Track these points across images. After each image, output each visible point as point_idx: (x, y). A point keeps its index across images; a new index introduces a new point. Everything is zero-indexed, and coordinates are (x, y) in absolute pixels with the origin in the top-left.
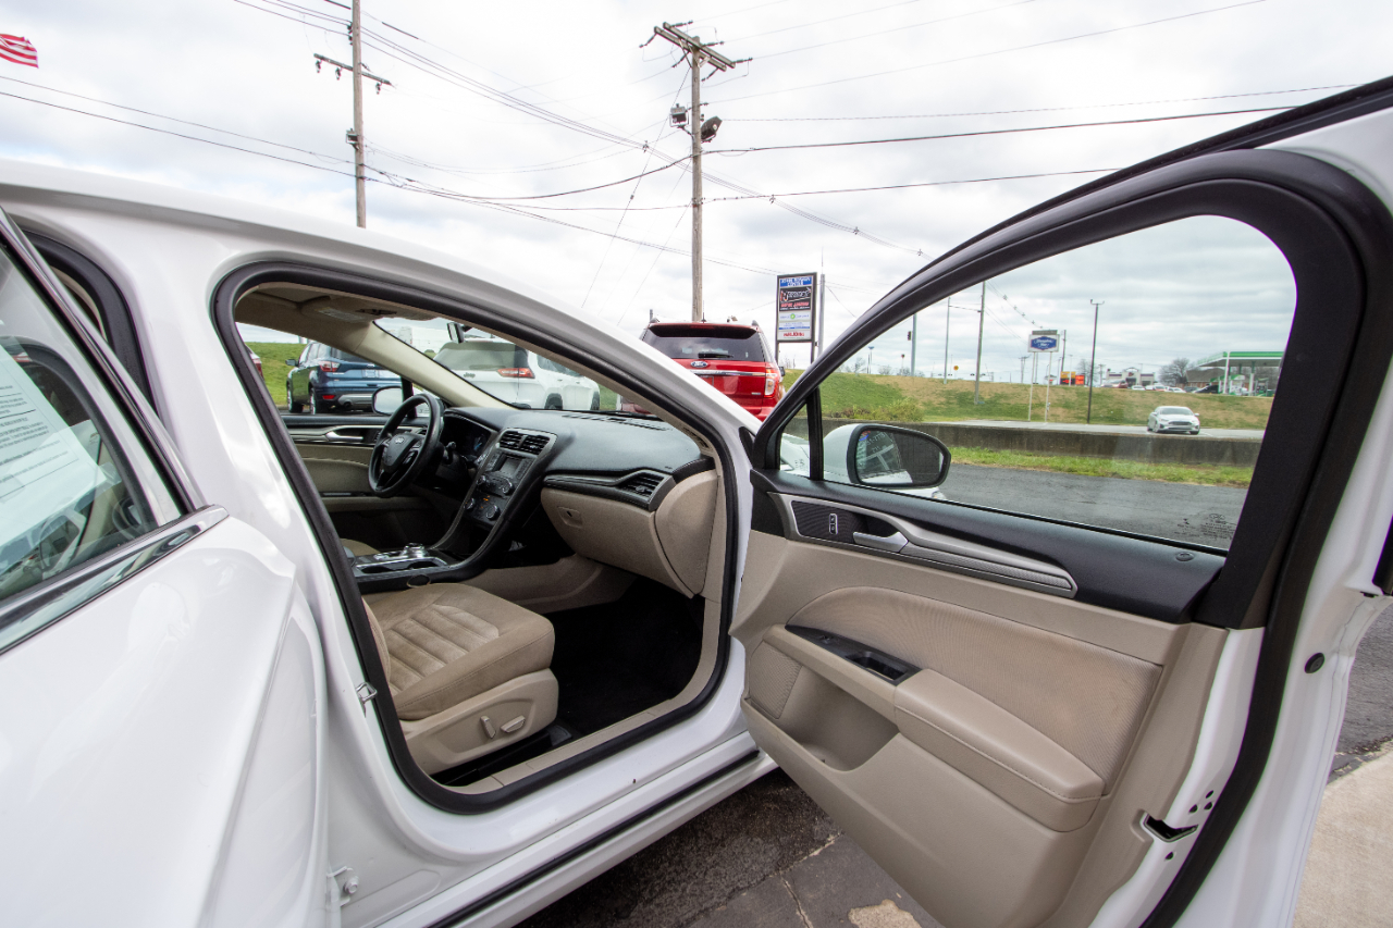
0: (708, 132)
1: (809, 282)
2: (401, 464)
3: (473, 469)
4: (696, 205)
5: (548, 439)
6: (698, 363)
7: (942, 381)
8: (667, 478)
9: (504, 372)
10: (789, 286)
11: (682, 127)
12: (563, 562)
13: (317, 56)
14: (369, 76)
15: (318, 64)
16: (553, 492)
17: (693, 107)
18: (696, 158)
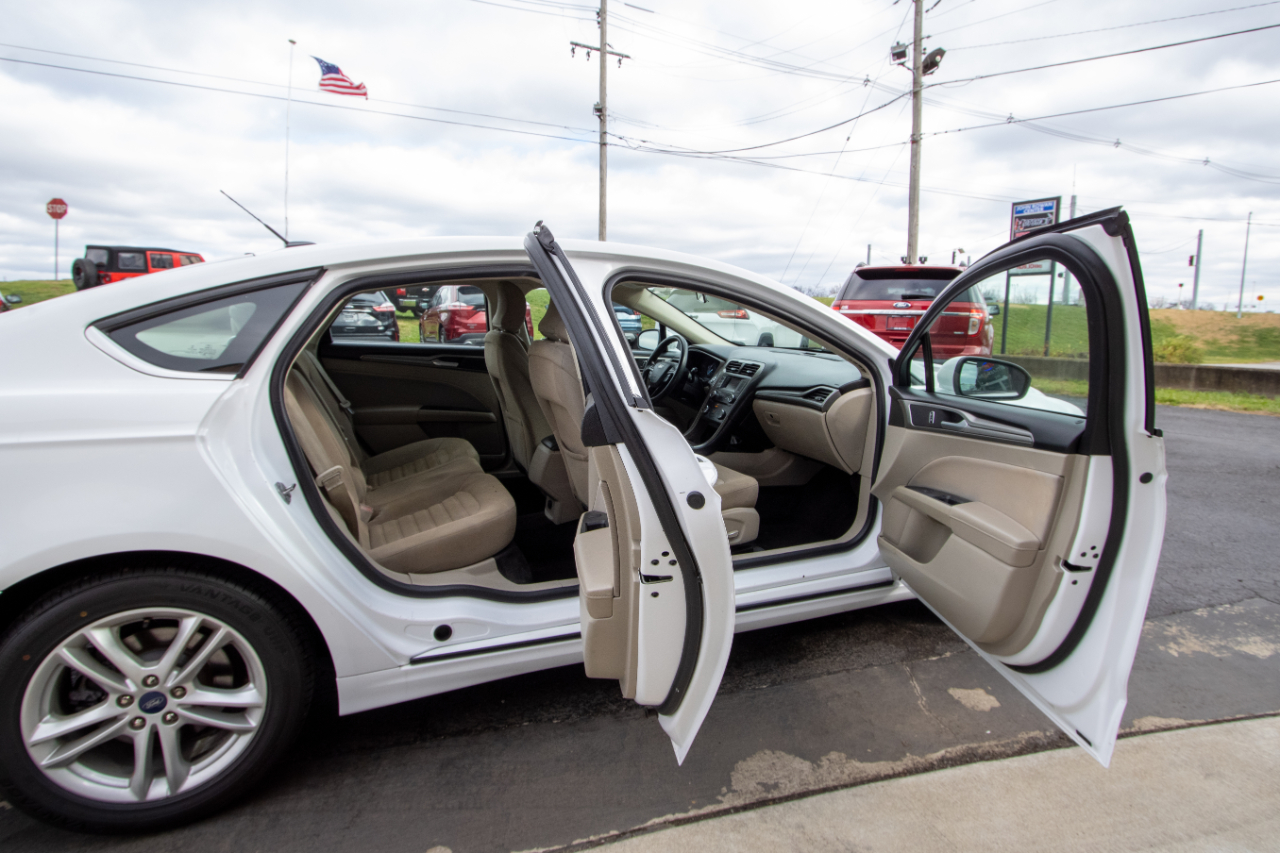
0: (930, 64)
1: (1050, 208)
2: (661, 383)
3: (707, 387)
4: (915, 141)
5: (759, 366)
6: (901, 304)
7: (1234, 315)
8: (835, 391)
9: (723, 314)
10: (1025, 214)
11: (902, 64)
12: (766, 452)
13: (572, 43)
14: (612, 53)
15: (573, 50)
16: (761, 402)
17: (915, 42)
18: (916, 94)
